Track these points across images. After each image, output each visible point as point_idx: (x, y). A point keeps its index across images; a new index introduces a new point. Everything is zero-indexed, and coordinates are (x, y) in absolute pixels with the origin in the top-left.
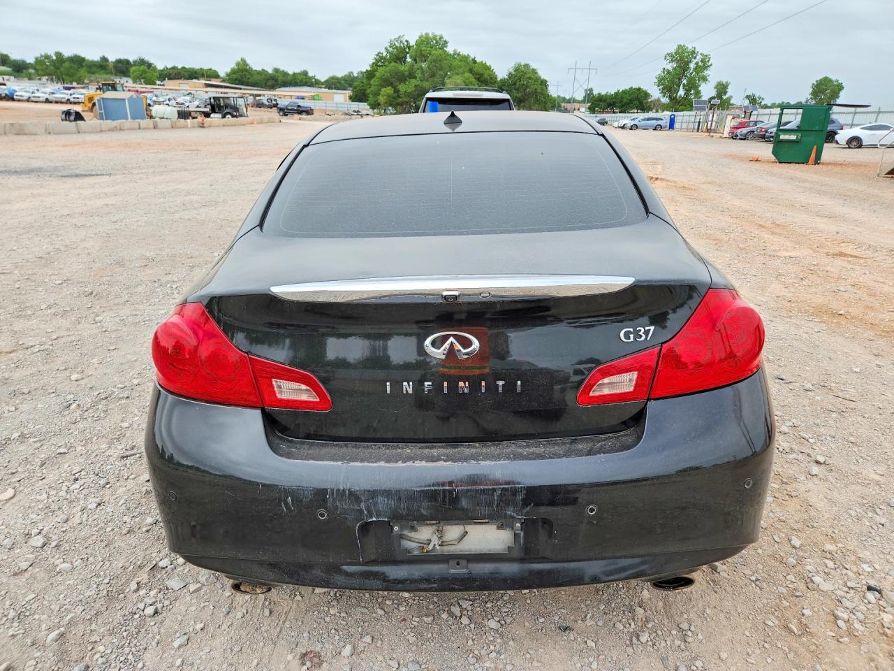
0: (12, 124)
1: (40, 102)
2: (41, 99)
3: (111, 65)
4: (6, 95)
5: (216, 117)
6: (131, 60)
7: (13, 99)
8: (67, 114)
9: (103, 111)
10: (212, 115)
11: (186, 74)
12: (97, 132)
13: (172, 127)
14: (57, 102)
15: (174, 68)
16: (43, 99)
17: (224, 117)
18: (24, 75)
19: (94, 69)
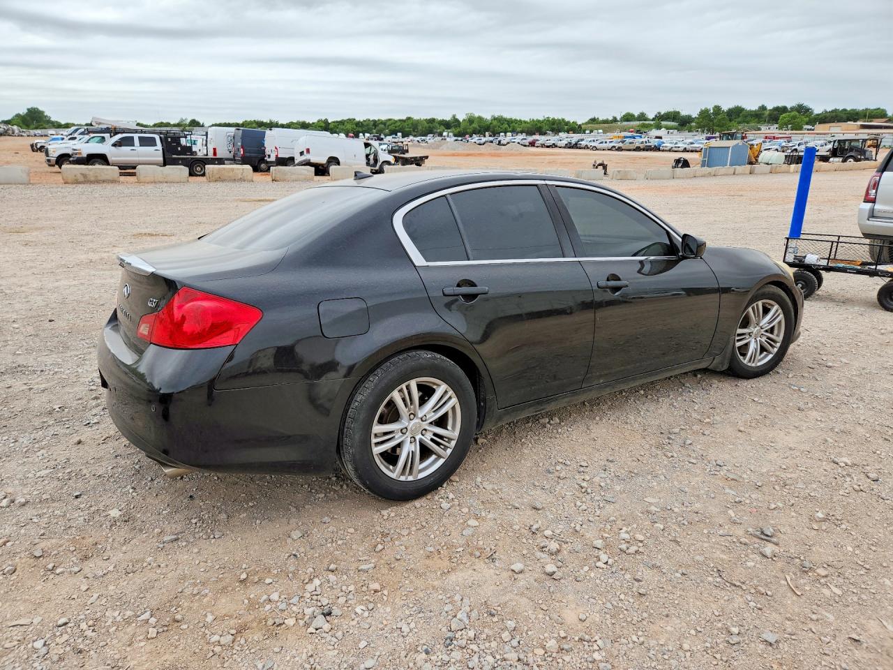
0: (619, 172)
1: (666, 151)
2: (680, 149)
3: (767, 113)
4: (655, 146)
5: (836, 161)
6: (789, 107)
7: (659, 150)
8: (678, 161)
9: (707, 159)
10: (831, 159)
11: (845, 116)
12: (691, 178)
13: (751, 173)
14: (692, 151)
15: (835, 111)
16: (681, 149)
17: (844, 161)
18: (686, 128)
19: (749, 118)
